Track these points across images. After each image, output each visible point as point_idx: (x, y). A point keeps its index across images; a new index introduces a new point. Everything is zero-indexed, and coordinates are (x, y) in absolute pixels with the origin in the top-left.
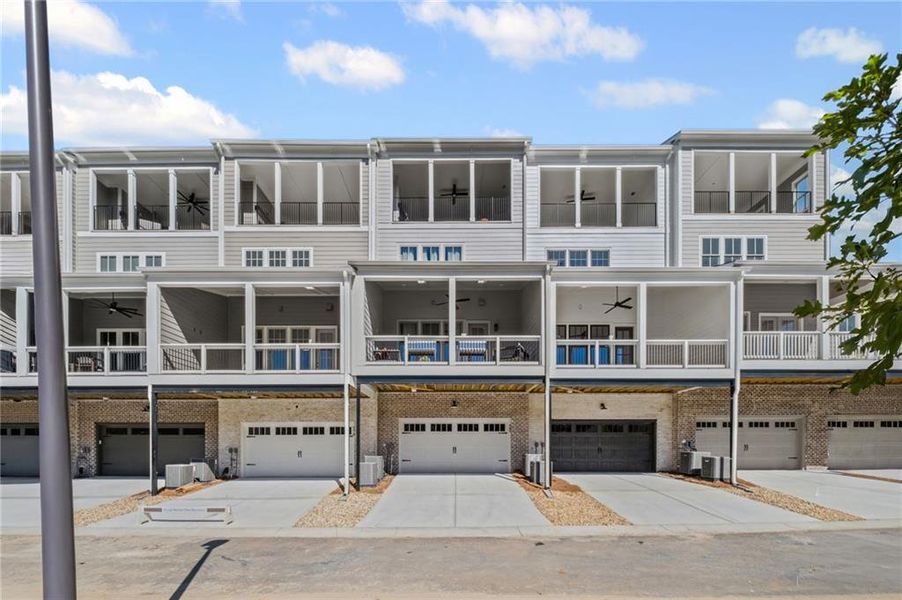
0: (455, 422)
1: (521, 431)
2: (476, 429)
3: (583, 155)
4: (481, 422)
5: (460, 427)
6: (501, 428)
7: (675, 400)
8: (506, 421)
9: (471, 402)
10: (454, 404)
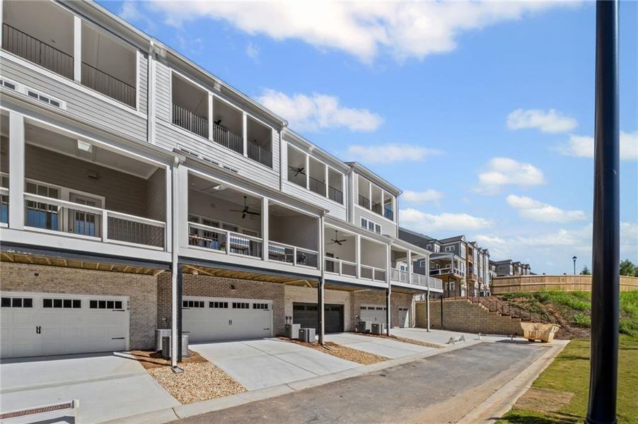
0: (230, 301)
1: (279, 309)
2: (247, 307)
3: (311, 149)
4: (251, 302)
5: (234, 305)
6: (265, 307)
7: (352, 296)
8: (269, 302)
9: (245, 287)
10: (233, 287)
